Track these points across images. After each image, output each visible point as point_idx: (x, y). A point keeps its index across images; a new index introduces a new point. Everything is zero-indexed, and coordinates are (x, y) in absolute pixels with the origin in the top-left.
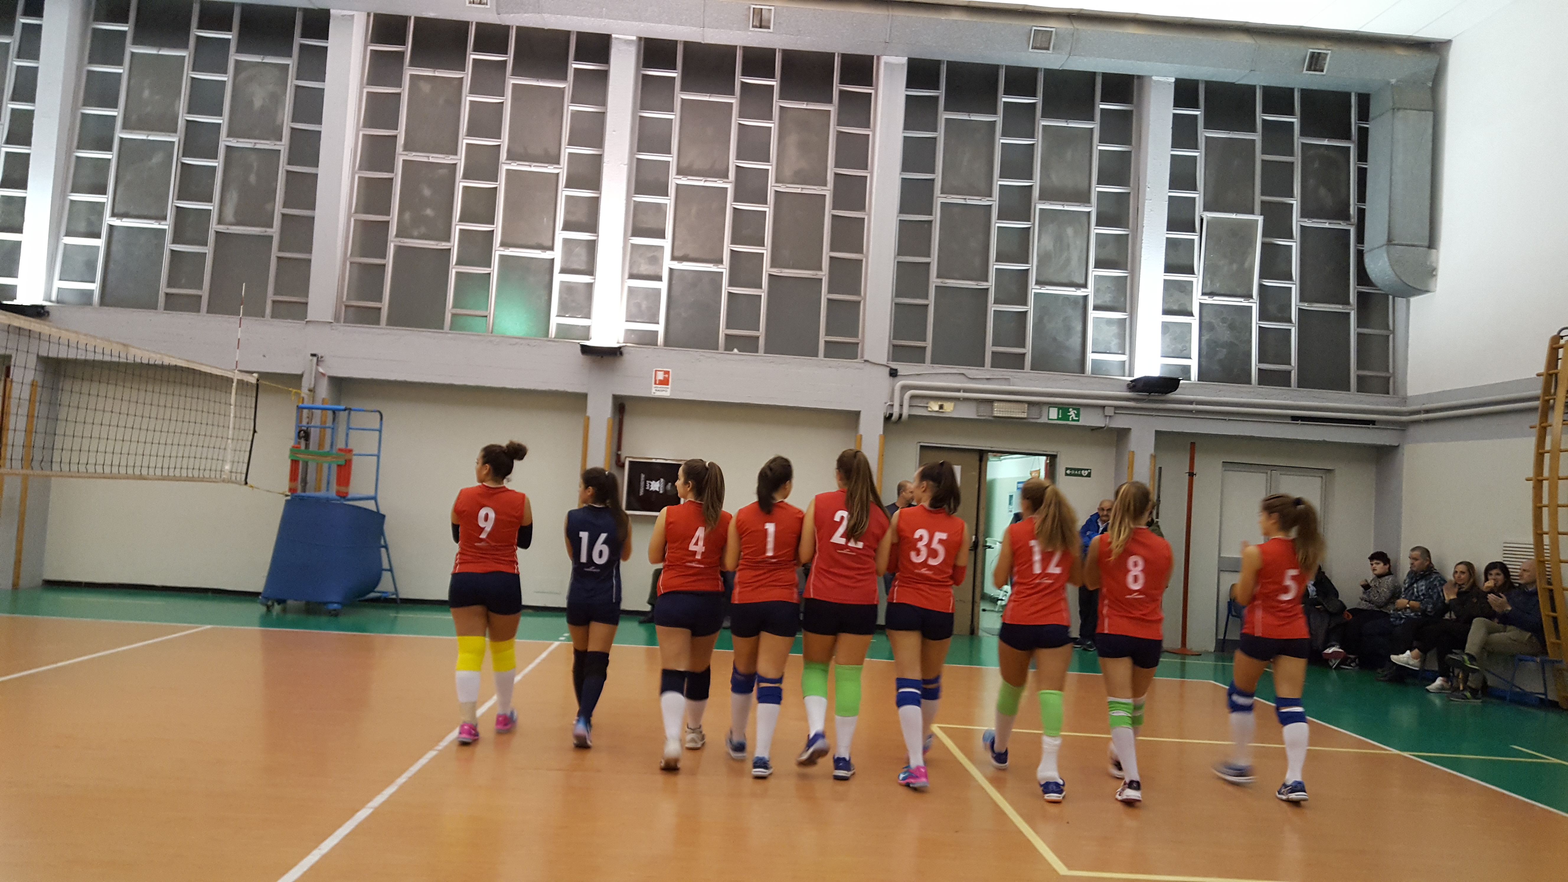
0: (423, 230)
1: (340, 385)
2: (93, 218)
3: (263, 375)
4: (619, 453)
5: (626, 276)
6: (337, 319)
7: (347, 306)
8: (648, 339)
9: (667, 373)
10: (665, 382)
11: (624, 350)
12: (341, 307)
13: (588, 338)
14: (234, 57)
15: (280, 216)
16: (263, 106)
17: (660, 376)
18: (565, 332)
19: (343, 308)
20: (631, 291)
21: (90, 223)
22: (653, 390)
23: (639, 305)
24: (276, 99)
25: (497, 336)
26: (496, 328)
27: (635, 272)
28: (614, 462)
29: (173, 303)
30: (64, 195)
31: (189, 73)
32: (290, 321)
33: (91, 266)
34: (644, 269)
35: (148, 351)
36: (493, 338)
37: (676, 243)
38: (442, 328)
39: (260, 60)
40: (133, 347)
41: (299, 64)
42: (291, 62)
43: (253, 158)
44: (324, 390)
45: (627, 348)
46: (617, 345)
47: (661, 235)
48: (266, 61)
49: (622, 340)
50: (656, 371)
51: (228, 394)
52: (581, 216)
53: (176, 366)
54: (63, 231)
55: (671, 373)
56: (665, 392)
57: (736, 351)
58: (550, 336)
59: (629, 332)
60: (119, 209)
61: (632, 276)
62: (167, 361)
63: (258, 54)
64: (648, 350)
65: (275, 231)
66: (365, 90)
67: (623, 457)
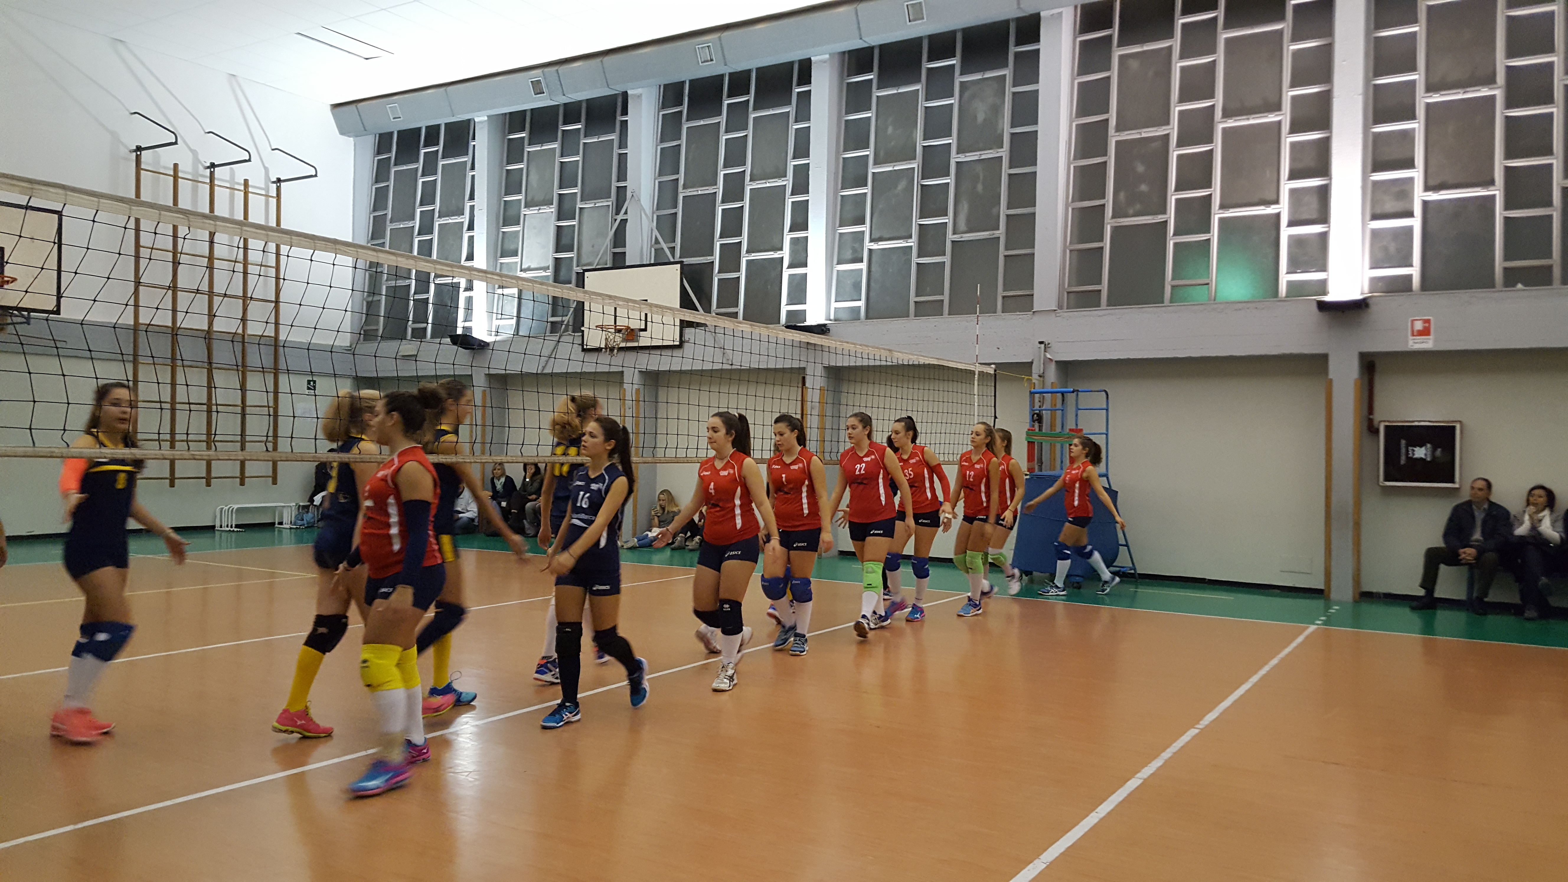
0: (1138, 207)
1: (1067, 368)
2: (857, 245)
3: (999, 366)
4: (1371, 417)
5: (1368, 217)
6: (1060, 307)
7: (1068, 293)
8: (1402, 285)
9: (1428, 321)
10: (1425, 332)
11: (1370, 302)
12: (1063, 295)
13: (1325, 293)
14: (959, 79)
15: (1005, 218)
16: (985, 120)
17: (1419, 326)
18: (1296, 289)
19: (1066, 294)
20: (1375, 233)
21: (854, 250)
22: (1411, 343)
23: (1386, 249)
24: (996, 110)
25: (1220, 303)
26: (1218, 295)
27: (1378, 211)
28: (1365, 427)
29: (922, 310)
30: (834, 230)
31: (923, 104)
32: (1018, 313)
33: (857, 286)
34: (1390, 206)
35: (906, 353)
36: (1215, 306)
37: (1430, 171)
38: (1163, 302)
39: (980, 77)
40: (896, 352)
41: (1015, 71)
42: (1007, 72)
43: (979, 168)
44: (1052, 374)
45: (1374, 299)
46: (1359, 297)
47: (1409, 164)
48: (986, 76)
49: (1366, 289)
50: (1413, 321)
51: (972, 386)
52: (1309, 161)
53: (929, 364)
54: (835, 261)
55: (1432, 322)
56: (1427, 344)
57: (1520, 286)
58: (1280, 295)
59: (1374, 281)
60: (876, 235)
61: (1375, 217)
62: (923, 360)
63: (978, 72)
64: (1401, 299)
65: (1001, 232)
66: (1076, 82)
67: (1376, 423)
